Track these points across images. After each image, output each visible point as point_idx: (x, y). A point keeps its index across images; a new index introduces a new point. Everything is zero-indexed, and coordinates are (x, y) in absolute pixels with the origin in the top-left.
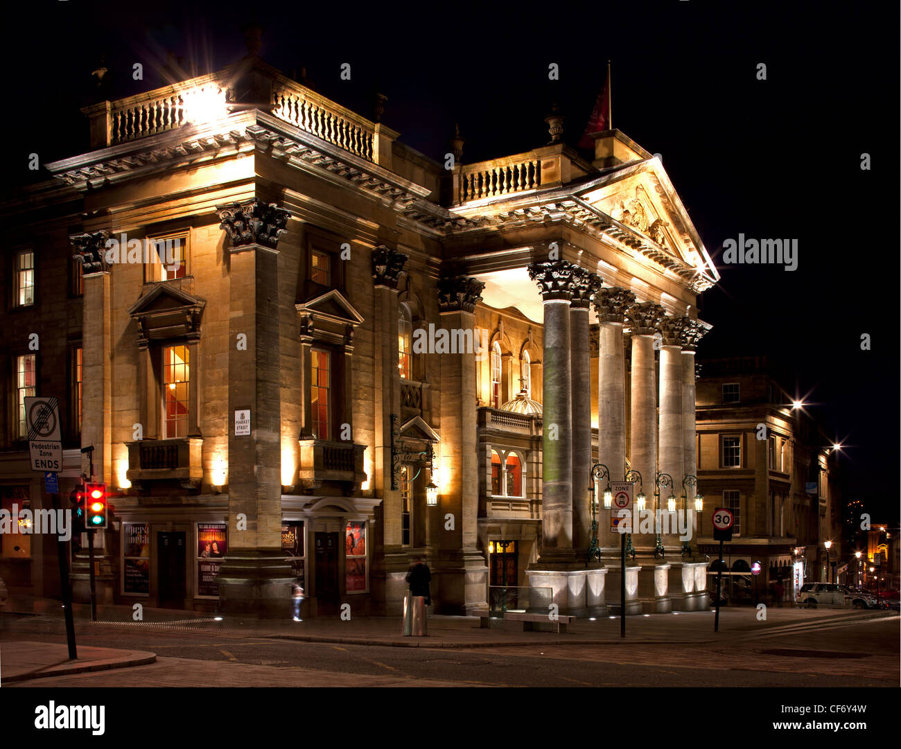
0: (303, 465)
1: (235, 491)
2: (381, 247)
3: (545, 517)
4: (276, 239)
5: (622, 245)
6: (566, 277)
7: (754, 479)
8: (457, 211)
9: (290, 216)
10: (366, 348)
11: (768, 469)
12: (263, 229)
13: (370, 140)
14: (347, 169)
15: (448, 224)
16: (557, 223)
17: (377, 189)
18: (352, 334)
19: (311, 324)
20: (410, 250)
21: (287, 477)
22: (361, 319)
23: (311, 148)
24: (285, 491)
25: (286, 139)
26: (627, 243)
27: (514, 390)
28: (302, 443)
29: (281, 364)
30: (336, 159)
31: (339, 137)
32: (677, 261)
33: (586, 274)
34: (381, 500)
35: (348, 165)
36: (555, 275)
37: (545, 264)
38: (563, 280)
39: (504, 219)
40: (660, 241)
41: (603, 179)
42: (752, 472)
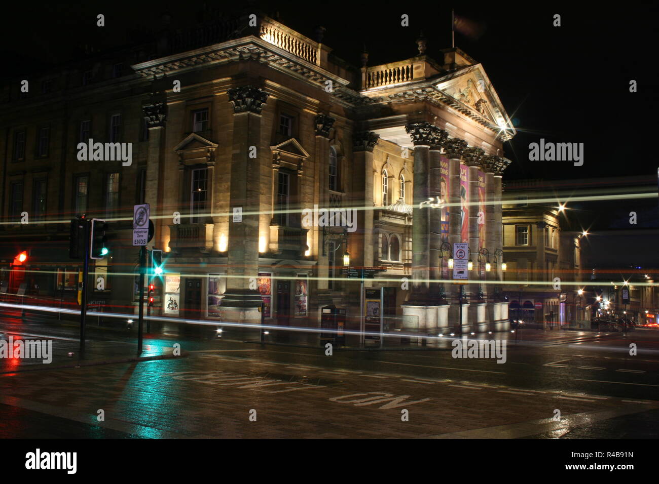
0: (271, 240)
1: (232, 255)
2: (320, 114)
3: (413, 273)
4: (260, 109)
5: (460, 114)
6: (427, 132)
7: (536, 252)
8: (365, 93)
9: (269, 96)
10: (310, 172)
11: (545, 247)
12: (253, 103)
13: (315, 52)
14: (302, 69)
15: (359, 101)
16: (422, 101)
17: (318, 81)
18: (302, 164)
19: (279, 158)
20: (336, 115)
21: (262, 248)
22: (307, 155)
23: (282, 57)
24: (261, 256)
25: (268, 52)
26: (463, 113)
27: (395, 197)
28: (271, 227)
29: (261, 181)
30: (296, 64)
31: (298, 51)
32: (491, 123)
33: (439, 130)
34: (316, 262)
35: (303, 67)
36: (421, 131)
37: (416, 125)
38: (425, 133)
39: (391, 98)
40: (482, 111)
41: (450, 76)
42: (535, 248)
